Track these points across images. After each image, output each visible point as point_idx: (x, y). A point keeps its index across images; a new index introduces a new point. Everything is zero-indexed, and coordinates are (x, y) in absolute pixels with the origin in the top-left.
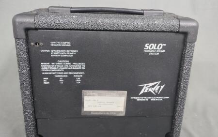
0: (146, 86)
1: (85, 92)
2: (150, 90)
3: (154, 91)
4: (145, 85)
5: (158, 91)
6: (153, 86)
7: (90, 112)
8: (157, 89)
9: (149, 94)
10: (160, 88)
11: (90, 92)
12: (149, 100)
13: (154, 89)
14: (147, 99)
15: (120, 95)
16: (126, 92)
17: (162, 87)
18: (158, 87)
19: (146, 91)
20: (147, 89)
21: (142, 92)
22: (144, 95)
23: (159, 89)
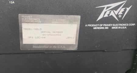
0: (108, 8)
1: (22, 17)
2: (112, 14)
3: (117, 16)
4: (106, 6)
5: (122, 15)
6: (116, 8)
7: (32, 45)
8: (121, 13)
9: (109, 20)
10: (125, 10)
11: (30, 17)
12: (110, 27)
13: (116, 12)
14: (106, 26)
15: (71, 22)
16: (79, 17)
17: (128, 9)
18: (123, 10)
19: (106, 16)
20: (108, 13)
21: (101, 17)
22: (103, 21)
23: (124, 12)
